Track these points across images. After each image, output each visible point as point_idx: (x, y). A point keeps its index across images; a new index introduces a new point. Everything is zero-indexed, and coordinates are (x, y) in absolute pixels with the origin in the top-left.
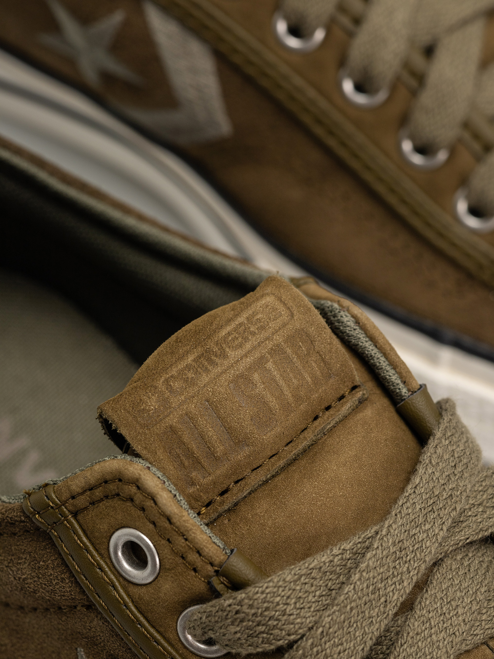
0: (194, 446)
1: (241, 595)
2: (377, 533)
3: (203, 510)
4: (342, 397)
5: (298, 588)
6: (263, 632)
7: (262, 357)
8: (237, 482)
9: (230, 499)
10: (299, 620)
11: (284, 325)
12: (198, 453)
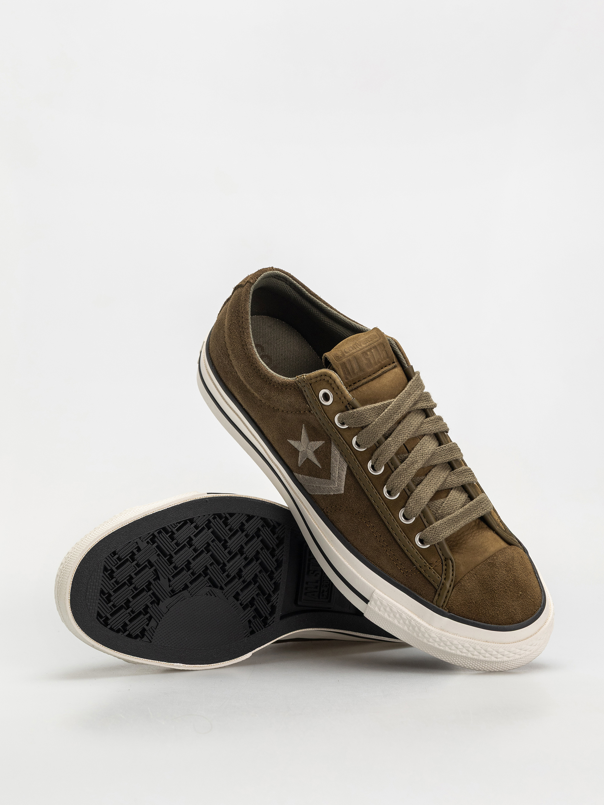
0: (349, 368)
1: (355, 410)
2: (393, 401)
3: (348, 387)
4: (390, 364)
5: (371, 411)
6: (359, 421)
7: (371, 348)
8: (358, 381)
9: (356, 385)
10: (369, 419)
11: (378, 341)
12: (350, 371)
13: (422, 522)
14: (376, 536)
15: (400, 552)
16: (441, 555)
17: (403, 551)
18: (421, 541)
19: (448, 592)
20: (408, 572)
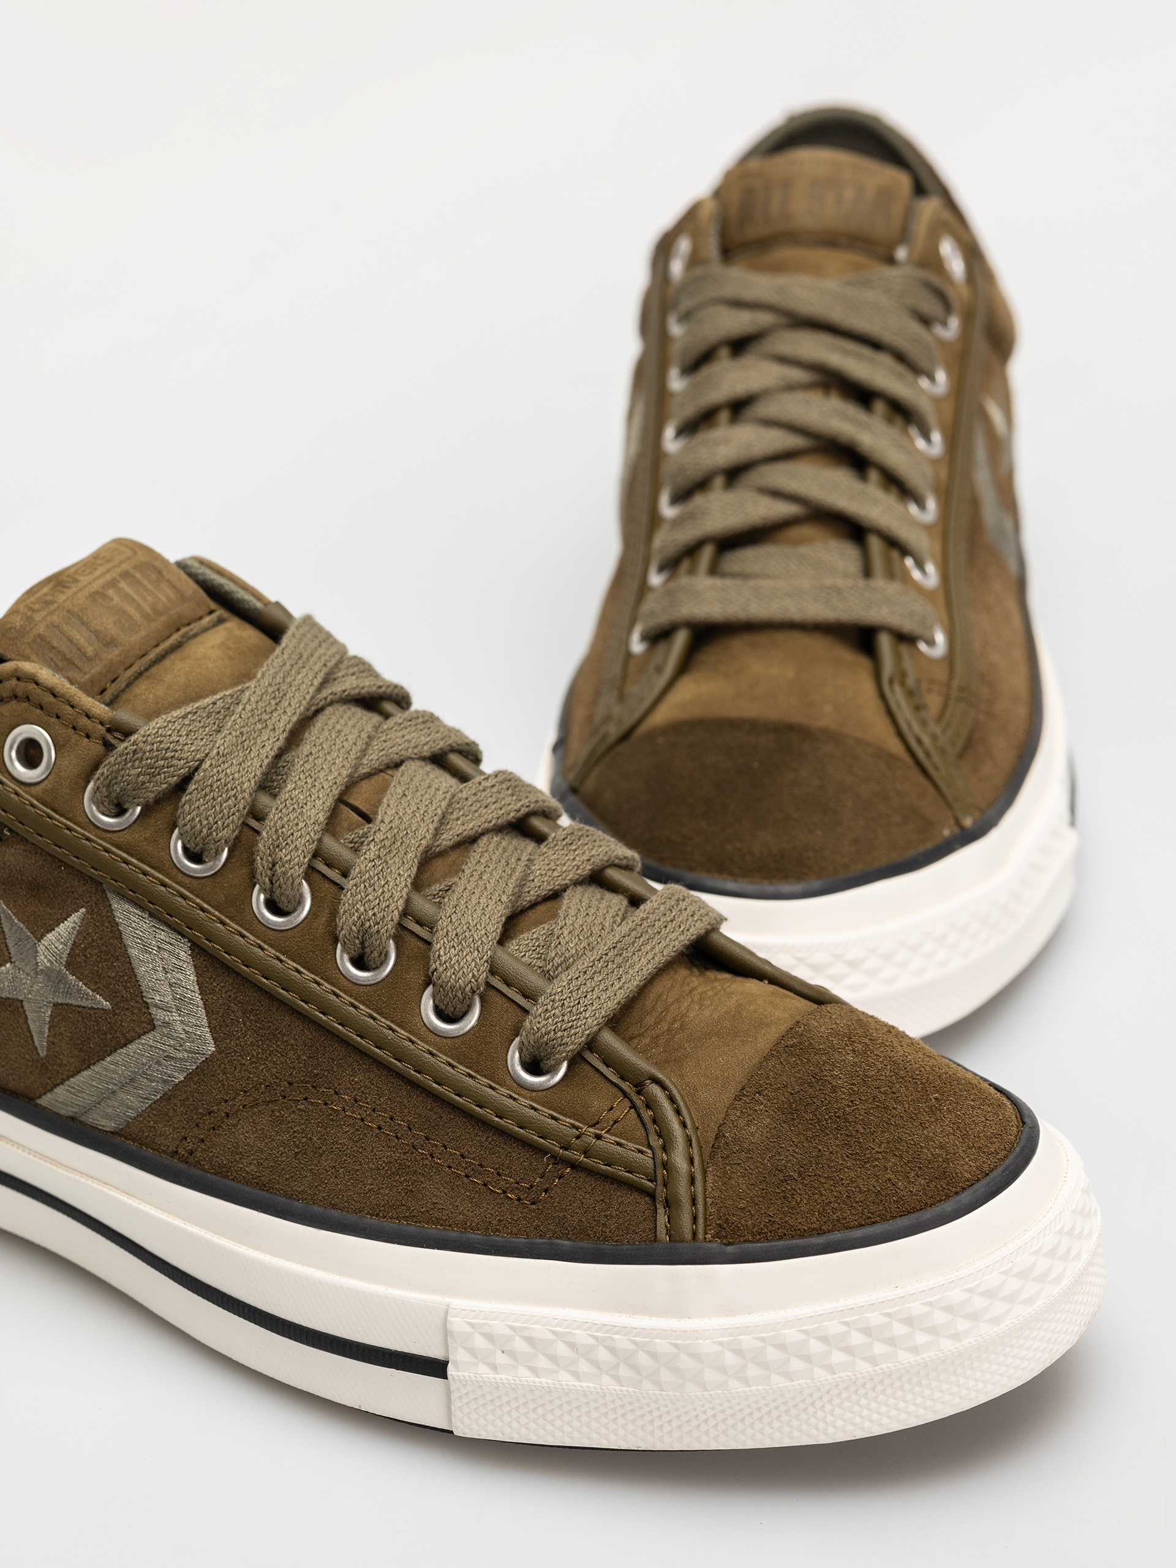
0: (64, 649)
4: (200, 617)
7: (114, 579)
12: (69, 655)
13: (507, 1004)
14: (380, 1128)
15: (477, 1135)
16: (615, 1079)
17: (484, 1124)
18: (534, 1066)
19: (692, 1181)
20: (531, 1187)
